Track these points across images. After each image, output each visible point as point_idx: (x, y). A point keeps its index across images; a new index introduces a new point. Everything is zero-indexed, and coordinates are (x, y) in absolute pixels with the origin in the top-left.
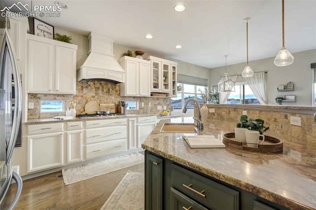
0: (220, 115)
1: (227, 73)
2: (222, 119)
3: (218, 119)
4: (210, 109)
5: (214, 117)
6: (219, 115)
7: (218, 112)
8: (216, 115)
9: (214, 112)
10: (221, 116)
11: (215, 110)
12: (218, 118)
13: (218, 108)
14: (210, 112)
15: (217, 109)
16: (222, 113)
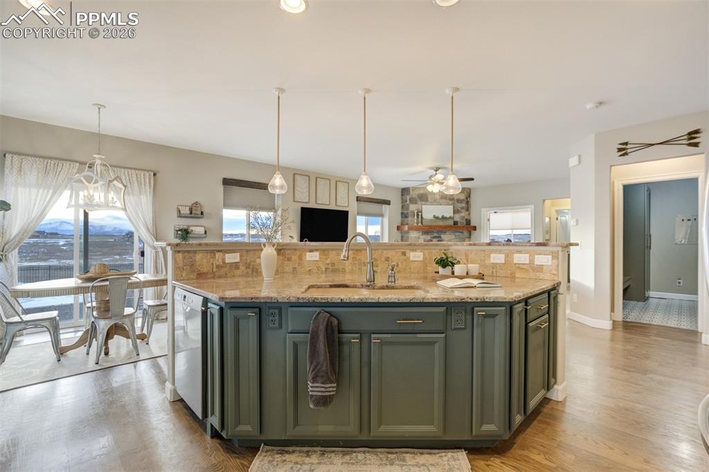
0: (251, 266)
1: (103, 157)
2: (255, 274)
3: (246, 275)
4: (227, 255)
5: (238, 272)
6: (248, 266)
7: (247, 260)
8: (242, 268)
9: (238, 260)
10: (253, 268)
11: (241, 256)
12: (247, 273)
13: (247, 251)
14: (227, 261)
15: (245, 253)
16: (255, 262)
